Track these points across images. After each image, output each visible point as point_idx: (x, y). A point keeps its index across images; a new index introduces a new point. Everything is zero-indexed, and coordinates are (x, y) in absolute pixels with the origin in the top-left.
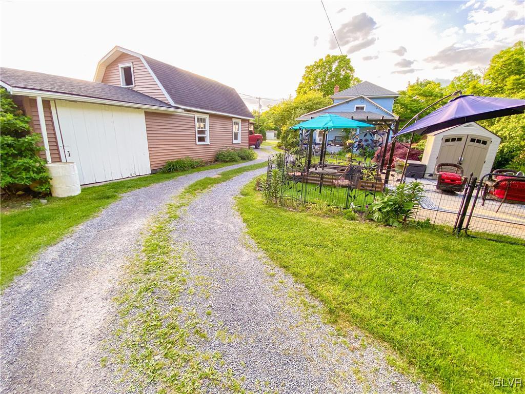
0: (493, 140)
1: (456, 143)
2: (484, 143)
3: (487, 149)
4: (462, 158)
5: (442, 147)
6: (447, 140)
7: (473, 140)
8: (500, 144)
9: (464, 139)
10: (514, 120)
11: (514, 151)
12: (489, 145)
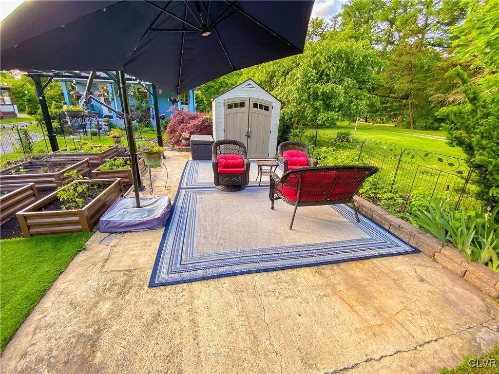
0: (274, 105)
1: (239, 109)
2: (267, 108)
3: (270, 116)
4: (249, 129)
5: (226, 115)
6: (230, 107)
7: (255, 106)
8: (281, 110)
9: (246, 104)
10: (289, 82)
11: (293, 117)
12: (271, 111)
